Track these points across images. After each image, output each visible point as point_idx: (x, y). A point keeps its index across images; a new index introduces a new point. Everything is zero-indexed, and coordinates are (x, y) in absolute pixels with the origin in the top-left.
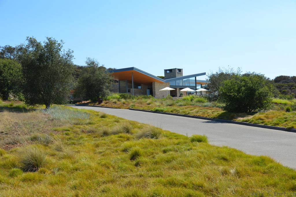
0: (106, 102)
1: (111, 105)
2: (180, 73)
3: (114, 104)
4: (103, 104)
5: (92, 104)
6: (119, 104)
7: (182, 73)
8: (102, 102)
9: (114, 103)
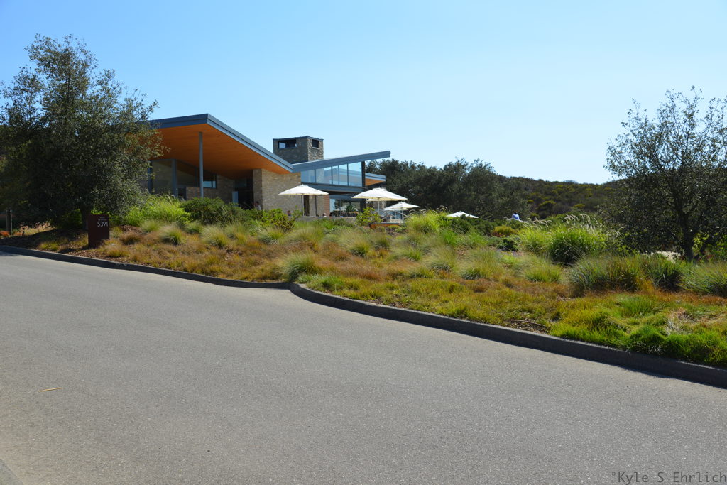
0: (126, 235)
1: (160, 253)
2: (318, 151)
3: (171, 247)
4: (112, 245)
5: (54, 245)
6: (198, 252)
7: (322, 150)
8: (107, 237)
9: (166, 241)
